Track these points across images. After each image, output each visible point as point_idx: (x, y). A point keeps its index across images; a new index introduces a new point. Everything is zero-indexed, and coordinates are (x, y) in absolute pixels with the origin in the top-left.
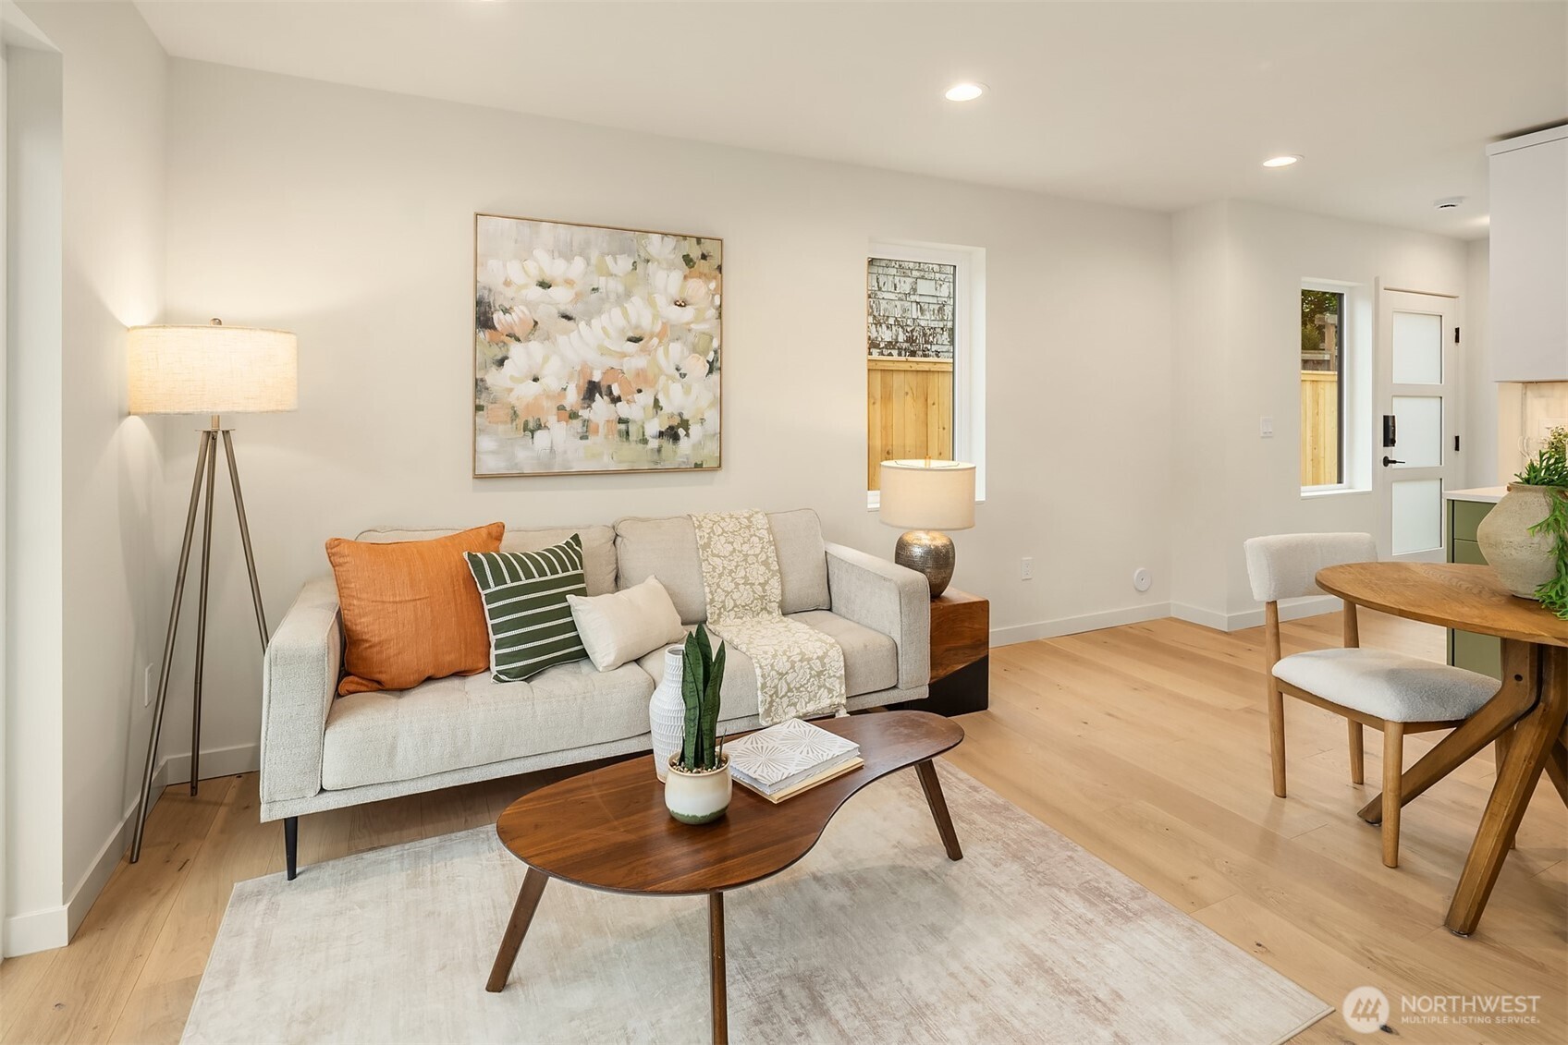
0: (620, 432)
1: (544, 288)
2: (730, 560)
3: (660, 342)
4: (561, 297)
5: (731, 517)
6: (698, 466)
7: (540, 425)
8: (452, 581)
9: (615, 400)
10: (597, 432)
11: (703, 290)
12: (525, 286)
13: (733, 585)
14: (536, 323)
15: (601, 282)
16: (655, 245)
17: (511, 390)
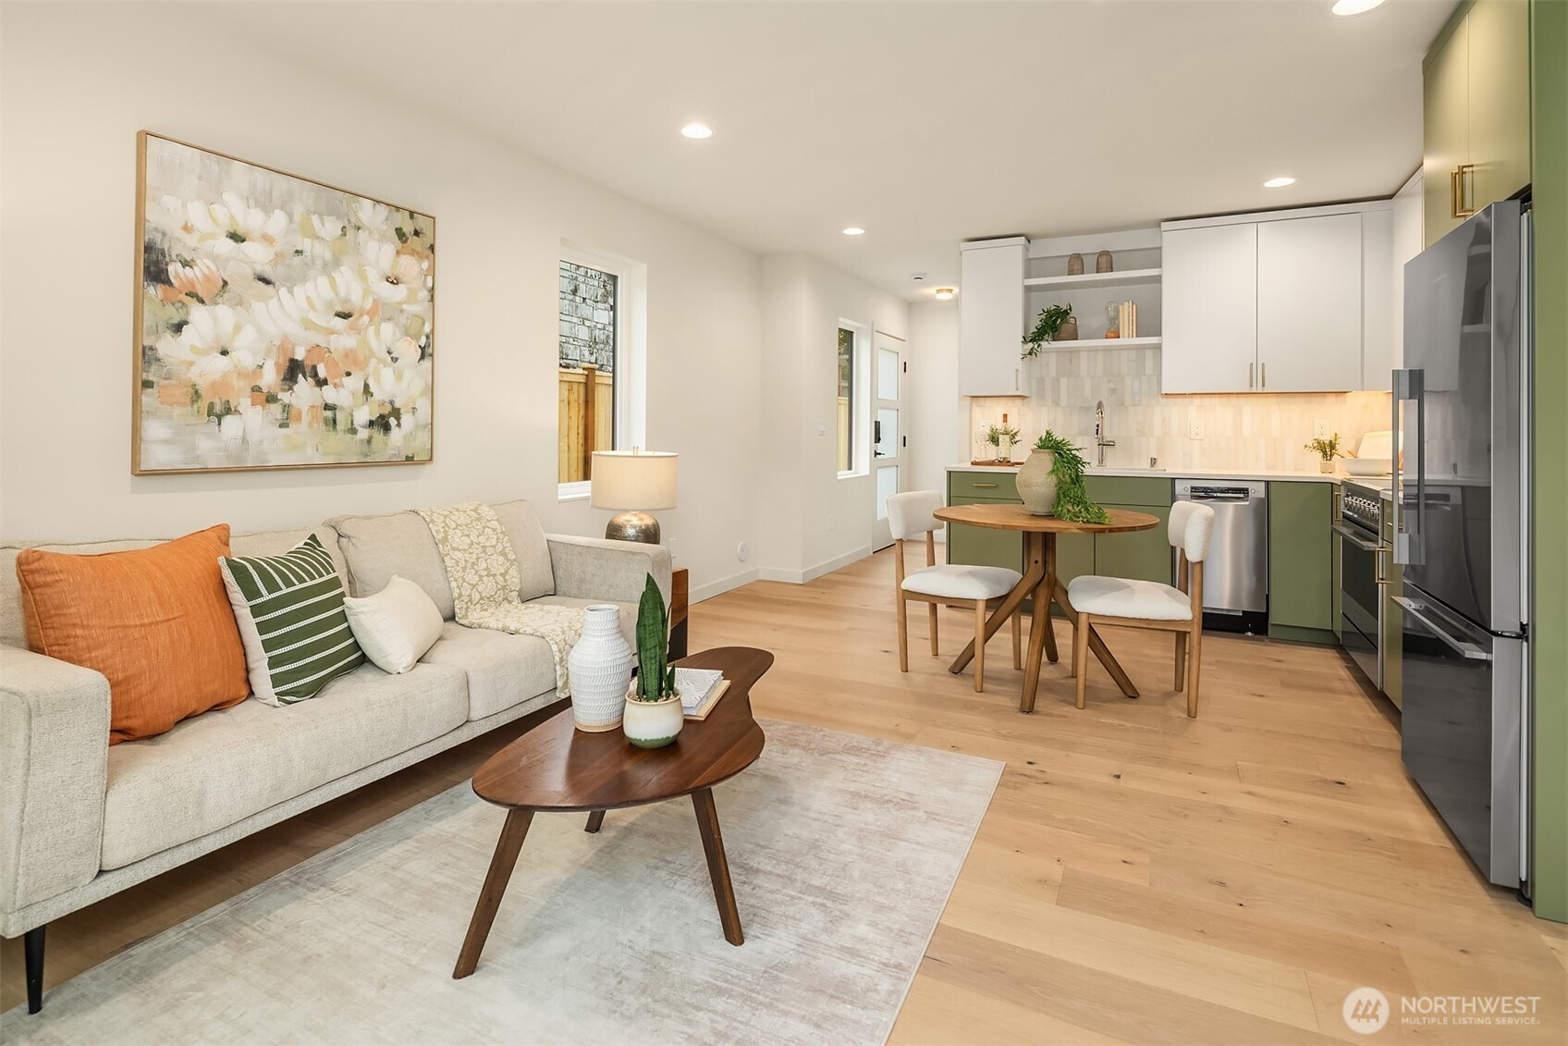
0: (326, 420)
1: (236, 241)
2: (470, 553)
3: (371, 320)
4: (257, 255)
5: (457, 510)
6: (409, 459)
7: (230, 409)
8: (204, 594)
9: (321, 383)
10: (299, 419)
11: (416, 269)
12: (211, 236)
13: (477, 578)
14: (225, 283)
15: (306, 244)
16: (365, 211)
17: (191, 364)
